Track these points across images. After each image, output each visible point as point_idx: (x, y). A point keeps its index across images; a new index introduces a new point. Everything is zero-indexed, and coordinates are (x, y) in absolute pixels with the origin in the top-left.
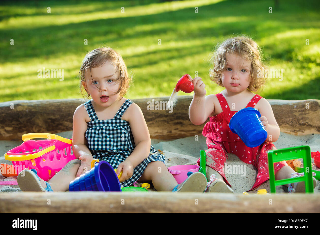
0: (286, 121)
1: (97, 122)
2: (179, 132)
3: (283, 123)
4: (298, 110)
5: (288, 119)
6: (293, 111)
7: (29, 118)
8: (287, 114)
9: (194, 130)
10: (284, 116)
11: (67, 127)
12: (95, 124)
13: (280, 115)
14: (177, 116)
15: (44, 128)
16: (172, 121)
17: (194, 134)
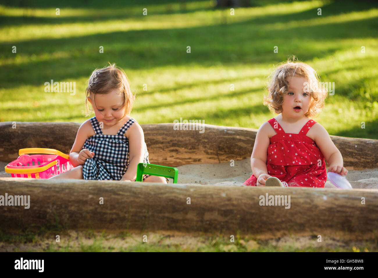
1: (101, 136)
2: (175, 160)
7: (21, 139)
14: (173, 144)
16: (167, 148)
17: (189, 162)
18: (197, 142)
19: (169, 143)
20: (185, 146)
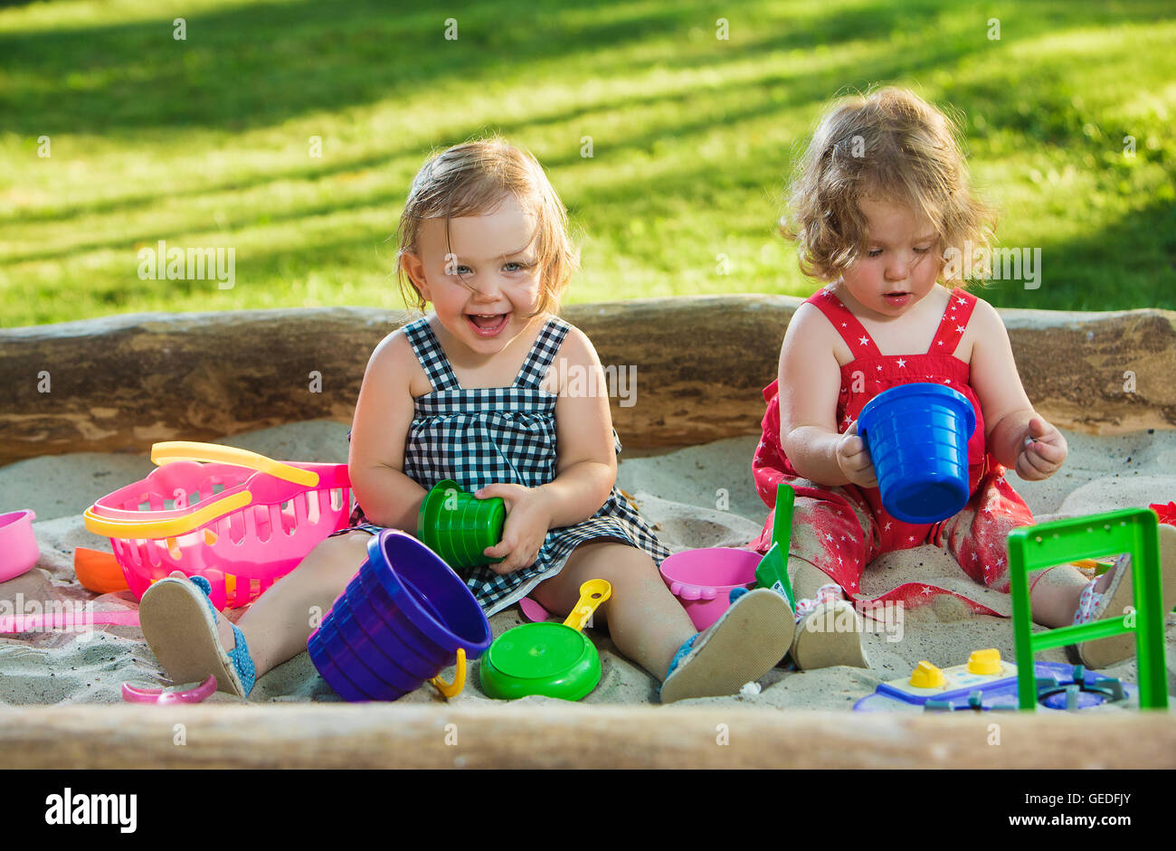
0: (1059, 385)
1: (456, 394)
2: (691, 424)
3: (1049, 392)
4: (1101, 347)
5: (1065, 380)
6: (1084, 352)
7: (171, 376)
8: (1063, 361)
9: (743, 417)
10: (1051, 369)
11: (304, 405)
12: (449, 401)
13: (1038, 366)
14: (682, 370)
15: (224, 411)
16: (666, 385)
17: (740, 428)
18: (764, 362)
19: (667, 367)
20: (726, 376)
